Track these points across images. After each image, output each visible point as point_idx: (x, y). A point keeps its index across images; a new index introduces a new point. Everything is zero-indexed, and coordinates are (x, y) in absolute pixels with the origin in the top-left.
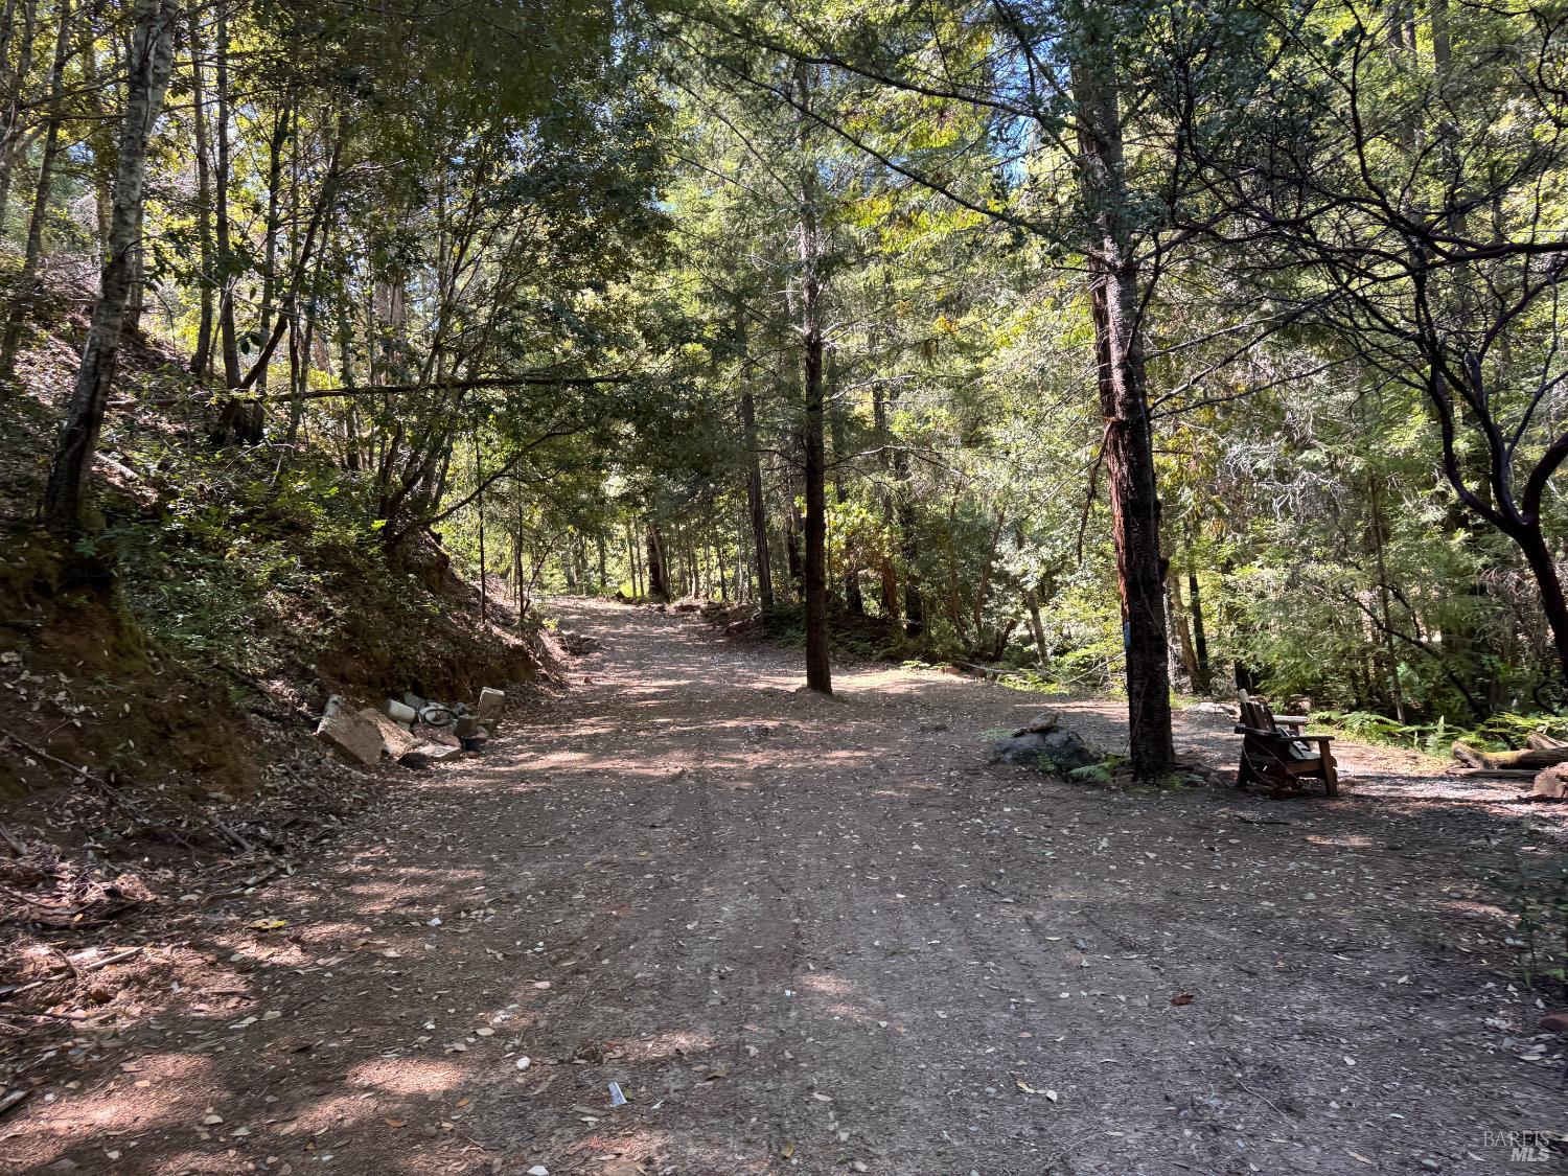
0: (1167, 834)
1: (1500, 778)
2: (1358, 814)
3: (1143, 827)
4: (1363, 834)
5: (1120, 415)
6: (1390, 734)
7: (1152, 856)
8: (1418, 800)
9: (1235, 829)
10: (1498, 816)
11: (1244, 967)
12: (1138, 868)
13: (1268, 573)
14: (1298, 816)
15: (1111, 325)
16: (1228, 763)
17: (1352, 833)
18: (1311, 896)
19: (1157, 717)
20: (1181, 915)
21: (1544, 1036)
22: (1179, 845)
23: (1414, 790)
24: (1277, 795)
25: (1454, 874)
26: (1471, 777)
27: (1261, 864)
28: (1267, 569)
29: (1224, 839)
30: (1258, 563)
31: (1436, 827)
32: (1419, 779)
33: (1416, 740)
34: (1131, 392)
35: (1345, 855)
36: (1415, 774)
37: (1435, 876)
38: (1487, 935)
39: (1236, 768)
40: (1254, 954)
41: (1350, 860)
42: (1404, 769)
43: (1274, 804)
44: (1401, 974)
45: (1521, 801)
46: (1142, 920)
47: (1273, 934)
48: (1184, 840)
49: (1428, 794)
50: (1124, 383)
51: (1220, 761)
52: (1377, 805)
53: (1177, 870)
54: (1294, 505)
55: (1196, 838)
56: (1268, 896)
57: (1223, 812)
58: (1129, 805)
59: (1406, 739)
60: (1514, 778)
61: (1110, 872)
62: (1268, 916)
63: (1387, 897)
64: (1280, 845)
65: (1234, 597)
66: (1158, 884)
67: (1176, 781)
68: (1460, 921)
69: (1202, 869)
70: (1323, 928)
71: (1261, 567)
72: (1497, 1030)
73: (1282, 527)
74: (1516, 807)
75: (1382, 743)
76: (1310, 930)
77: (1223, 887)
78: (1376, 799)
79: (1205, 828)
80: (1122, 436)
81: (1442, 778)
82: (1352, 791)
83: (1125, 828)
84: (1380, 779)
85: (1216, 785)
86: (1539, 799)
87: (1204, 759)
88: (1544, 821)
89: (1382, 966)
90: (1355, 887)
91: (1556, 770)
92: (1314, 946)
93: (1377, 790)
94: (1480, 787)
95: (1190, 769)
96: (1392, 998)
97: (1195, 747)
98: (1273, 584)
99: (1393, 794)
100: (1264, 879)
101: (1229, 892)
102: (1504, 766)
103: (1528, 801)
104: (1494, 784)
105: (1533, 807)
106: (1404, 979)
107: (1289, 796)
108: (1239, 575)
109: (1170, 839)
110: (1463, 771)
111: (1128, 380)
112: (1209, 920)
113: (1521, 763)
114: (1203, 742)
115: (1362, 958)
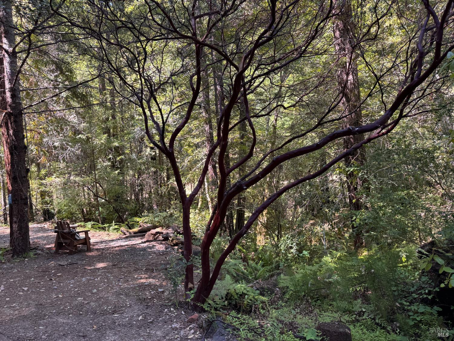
0: (31, 278)
1: (134, 237)
2: (99, 255)
3: (20, 277)
4: (103, 262)
5: (9, 110)
6: (99, 228)
7: (26, 289)
8: (115, 247)
9: (58, 269)
10: (139, 248)
11: (81, 334)
12: (20, 296)
13: (58, 180)
14: (80, 260)
15: (5, 74)
16: (49, 244)
17: (99, 262)
18: (95, 291)
19: (23, 230)
20: (45, 315)
21: (191, 326)
22: (36, 281)
23: (113, 244)
24: (71, 253)
25: (135, 270)
26: (127, 237)
27: (72, 281)
28: (57, 179)
29: (55, 274)
30: (54, 177)
31: (124, 256)
32: (113, 241)
33: (107, 229)
34: (14, 102)
35: (100, 271)
36: (110, 239)
37: (130, 273)
38: (153, 290)
39: (53, 245)
40: (82, 325)
41: (102, 272)
42: (107, 238)
43: (71, 256)
44: (139, 316)
45: (142, 243)
46: (27, 324)
47: (87, 312)
48: (39, 278)
49: (117, 245)
50: (11, 98)
51: (45, 244)
52: (104, 251)
53: (39, 293)
54: (66, 158)
55: (43, 276)
56: (79, 295)
57: (52, 263)
58: (12, 268)
59: (104, 229)
60: (138, 236)
61: (7, 302)
62: (82, 305)
63: (120, 284)
64: (77, 272)
65: (45, 187)
66: (31, 302)
67: (32, 254)
68: (143, 287)
69: (50, 289)
70: (104, 303)
71: (55, 178)
72: (176, 329)
73: (62, 165)
74: (142, 245)
75: (98, 231)
76: (100, 306)
77: (60, 296)
78: (103, 249)
79: (46, 271)
80: (10, 119)
81: (119, 239)
82: (94, 247)
83: (11, 278)
84: (102, 242)
85: (47, 253)
86: (148, 241)
87: (39, 244)
88: (150, 248)
89: (131, 314)
90: (108, 282)
91: (150, 232)
92: (104, 313)
93: (102, 246)
94: (130, 240)
95: (36, 249)
96: (139, 327)
97: (36, 240)
98: (59, 183)
99: (107, 246)
100: (76, 288)
101: (63, 298)
102: (135, 233)
103: (145, 242)
104: (133, 239)
105: (147, 244)
106: (140, 318)
107: (75, 253)
108: (48, 180)
109: (33, 279)
110: (124, 236)
111: (13, 96)
112: (58, 314)
113: (140, 232)
114: (37, 238)
115: (123, 313)
